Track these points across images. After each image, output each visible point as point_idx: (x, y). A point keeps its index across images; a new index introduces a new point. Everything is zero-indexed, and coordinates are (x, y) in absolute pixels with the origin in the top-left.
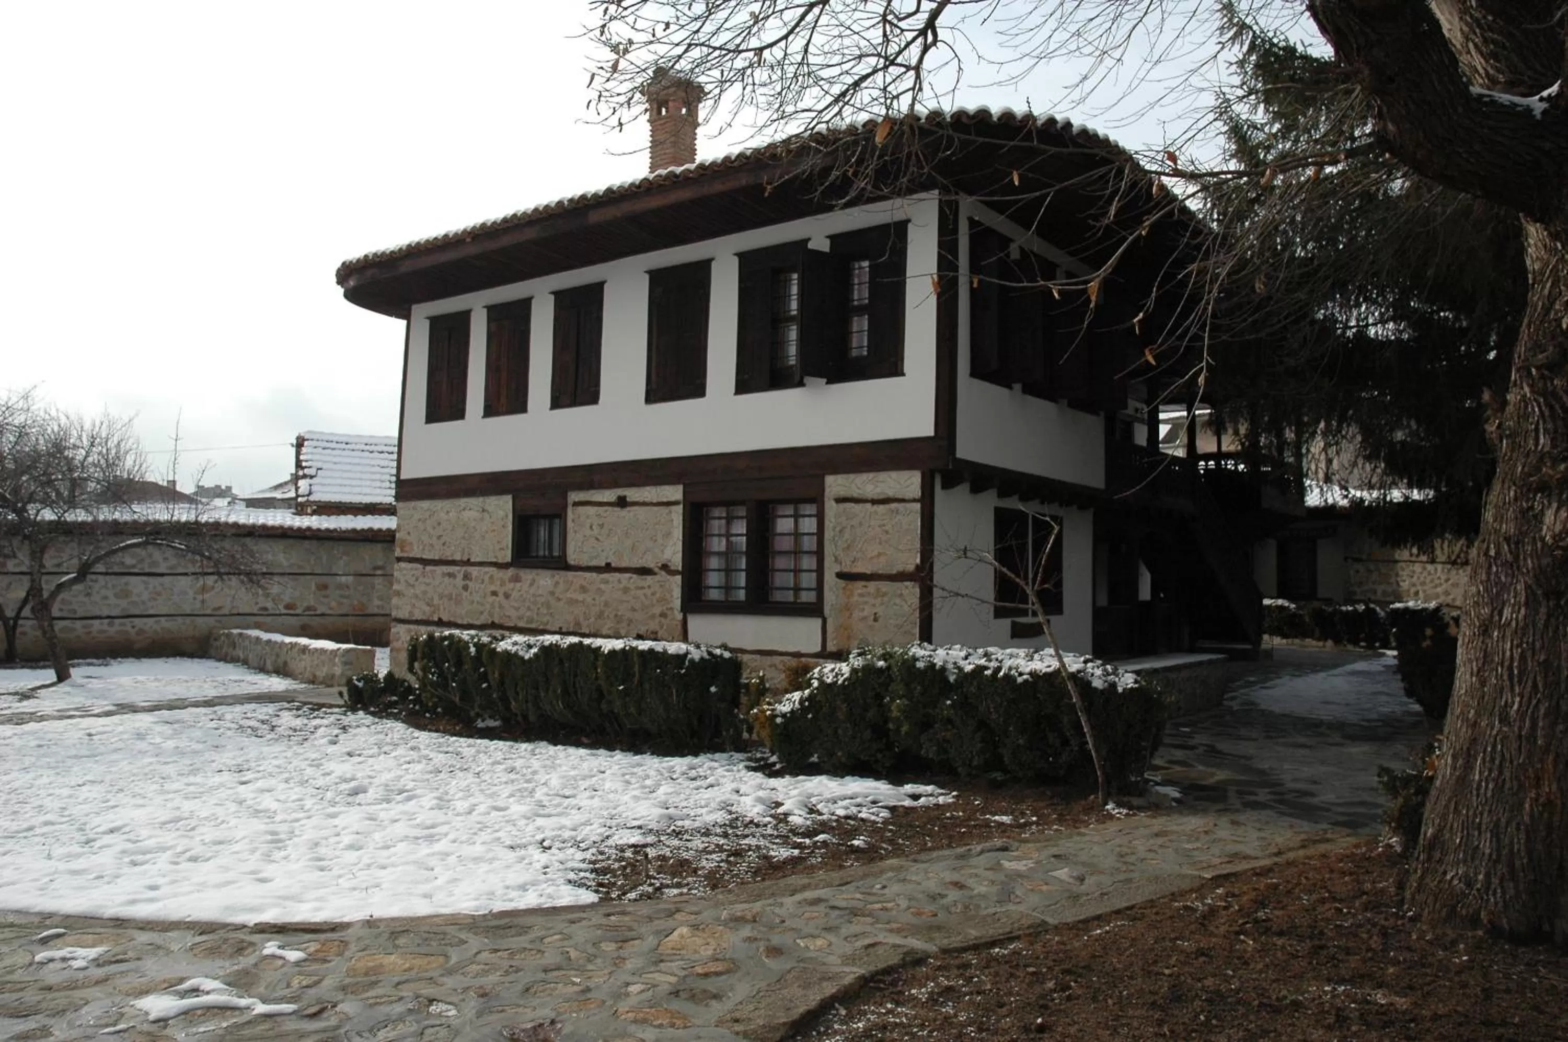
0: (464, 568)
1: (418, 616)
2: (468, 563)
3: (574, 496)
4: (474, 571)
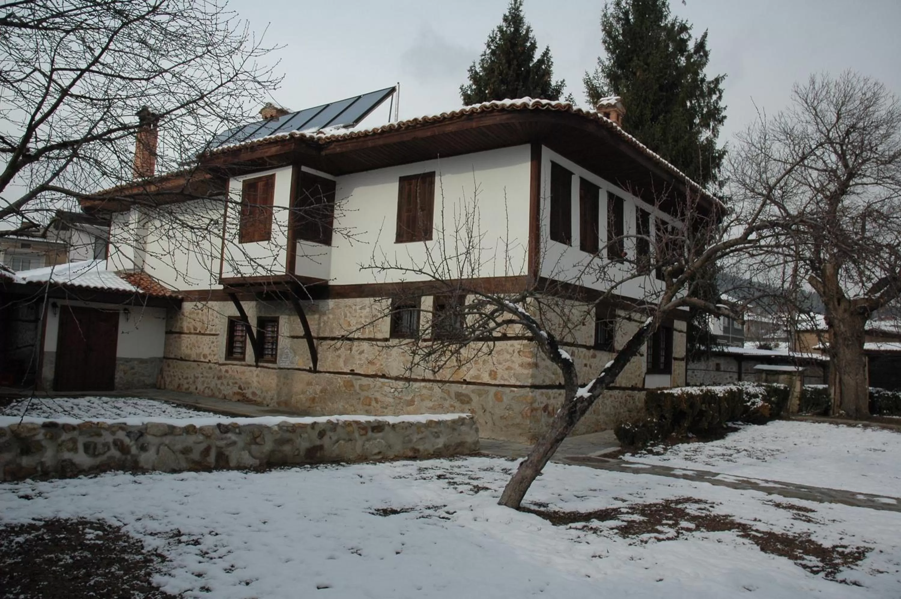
1: (548, 382)
2: (573, 345)
3: (619, 314)
4: (577, 350)
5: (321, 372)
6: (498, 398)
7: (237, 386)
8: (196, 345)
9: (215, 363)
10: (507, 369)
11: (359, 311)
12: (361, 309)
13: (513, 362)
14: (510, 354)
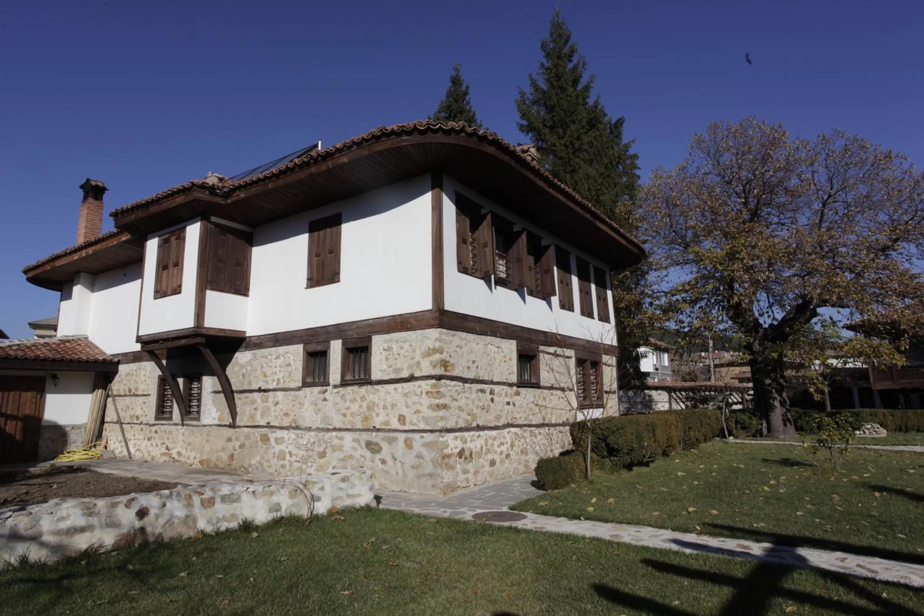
0: (490, 386)
1: (462, 424)
2: (492, 383)
3: (542, 348)
4: (497, 388)
5: (239, 427)
6: (409, 445)
7: (165, 446)
8: (130, 407)
9: (146, 424)
10: (415, 413)
11: (274, 361)
12: (276, 358)
13: (421, 404)
14: (418, 395)
